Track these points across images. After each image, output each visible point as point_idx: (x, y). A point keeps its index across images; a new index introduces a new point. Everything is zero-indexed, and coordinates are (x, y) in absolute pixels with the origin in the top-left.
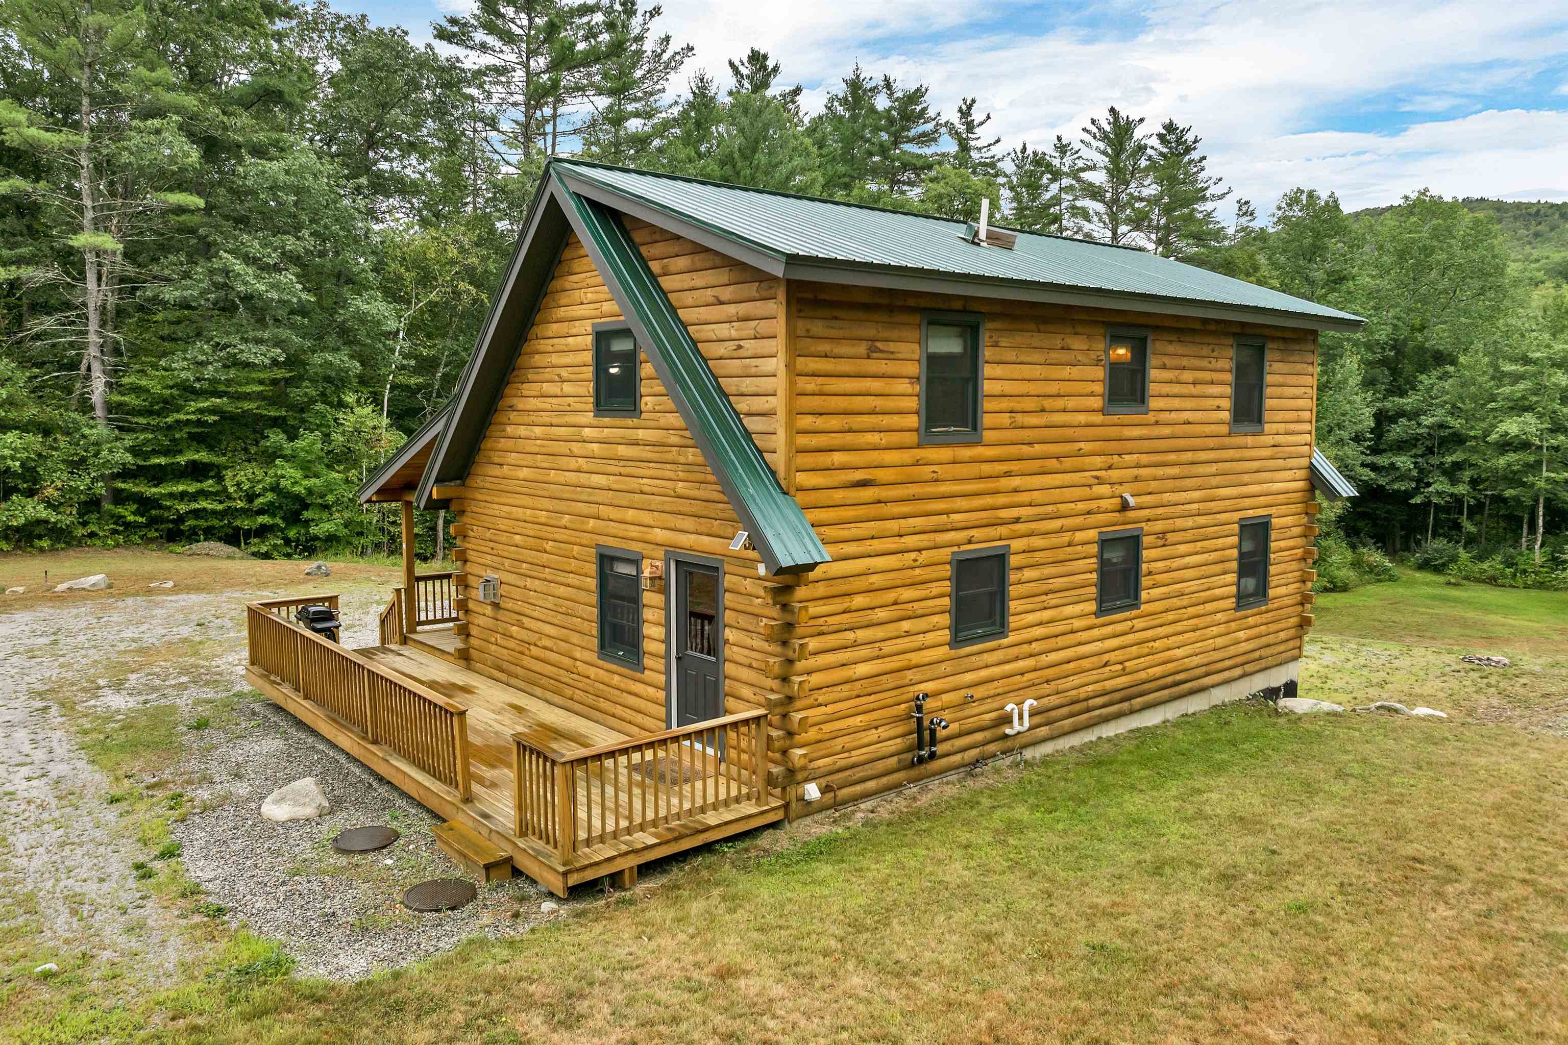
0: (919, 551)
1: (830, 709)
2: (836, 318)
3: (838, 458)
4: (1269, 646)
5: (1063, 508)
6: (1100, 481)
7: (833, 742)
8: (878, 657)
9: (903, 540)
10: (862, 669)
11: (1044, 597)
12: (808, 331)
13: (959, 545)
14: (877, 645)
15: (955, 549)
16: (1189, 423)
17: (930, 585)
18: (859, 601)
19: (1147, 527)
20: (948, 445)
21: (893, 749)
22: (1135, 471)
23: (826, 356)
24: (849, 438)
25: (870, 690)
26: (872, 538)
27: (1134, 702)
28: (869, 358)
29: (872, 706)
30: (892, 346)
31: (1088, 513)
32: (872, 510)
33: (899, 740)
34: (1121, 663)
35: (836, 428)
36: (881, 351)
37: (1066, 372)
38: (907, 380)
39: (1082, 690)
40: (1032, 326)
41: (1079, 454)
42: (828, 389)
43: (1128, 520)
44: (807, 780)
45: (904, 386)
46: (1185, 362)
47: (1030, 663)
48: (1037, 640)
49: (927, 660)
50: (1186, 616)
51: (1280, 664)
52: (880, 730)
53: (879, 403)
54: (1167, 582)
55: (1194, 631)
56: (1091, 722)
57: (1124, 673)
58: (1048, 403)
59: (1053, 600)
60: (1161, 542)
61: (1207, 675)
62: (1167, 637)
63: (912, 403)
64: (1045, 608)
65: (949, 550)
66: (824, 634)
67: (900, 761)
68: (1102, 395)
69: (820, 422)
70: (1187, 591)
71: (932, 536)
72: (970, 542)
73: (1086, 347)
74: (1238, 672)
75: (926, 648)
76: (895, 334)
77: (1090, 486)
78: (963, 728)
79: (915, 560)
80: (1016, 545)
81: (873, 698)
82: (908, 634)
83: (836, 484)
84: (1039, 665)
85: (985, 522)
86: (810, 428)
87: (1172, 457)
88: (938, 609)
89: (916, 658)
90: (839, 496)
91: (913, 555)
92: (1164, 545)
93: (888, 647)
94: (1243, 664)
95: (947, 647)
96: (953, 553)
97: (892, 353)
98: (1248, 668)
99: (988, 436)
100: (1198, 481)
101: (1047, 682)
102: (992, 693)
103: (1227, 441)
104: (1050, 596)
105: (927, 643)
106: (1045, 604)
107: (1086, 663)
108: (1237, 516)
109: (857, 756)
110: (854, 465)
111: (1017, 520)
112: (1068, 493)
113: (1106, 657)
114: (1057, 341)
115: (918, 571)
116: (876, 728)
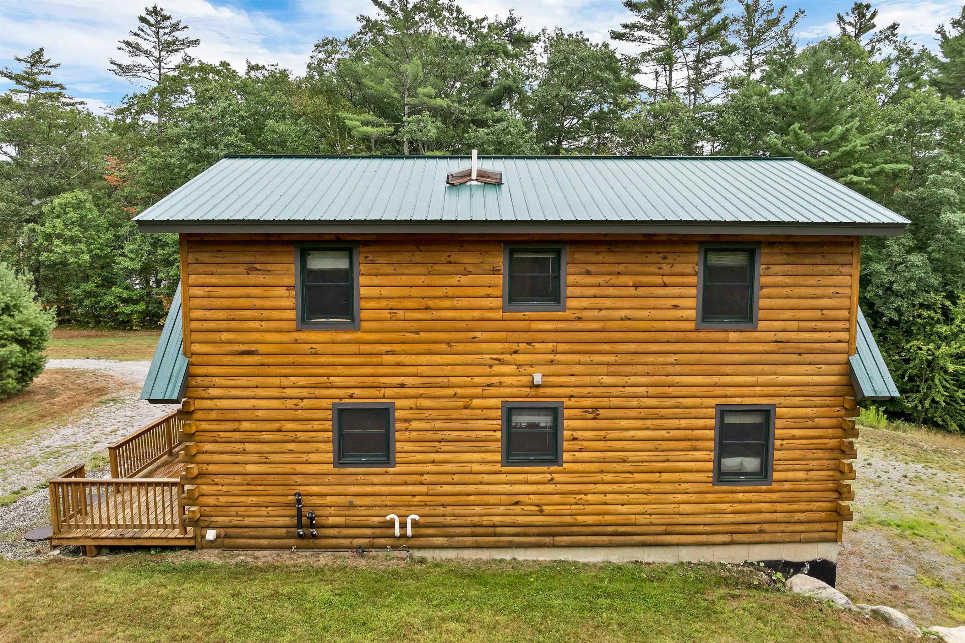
0: (302, 399)
1: (225, 488)
2: (220, 251)
3: (225, 336)
4: (776, 522)
5: (454, 380)
6: (502, 362)
7: (229, 509)
8: (265, 463)
9: (285, 390)
10: (250, 468)
11: (437, 444)
12: (197, 260)
13: (341, 399)
14: (266, 455)
15: (337, 401)
16: (629, 319)
17: (313, 422)
18: (246, 425)
19: (567, 402)
20: (327, 331)
21: (281, 523)
22: (551, 357)
23: (212, 274)
24: (234, 324)
25: (259, 483)
26: (257, 387)
27: (557, 538)
28: (249, 274)
29: (263, 493)
30: (269, 267)
31: (488, 386)
32: (256, 370)
33: (287, 519)
34: (538, 505)
35: (222, 318)
36: (258, 270)
37: (454, 280)
38: (285, 288)
39: (485, 518)
40: (413, 248)
41: (474, 340)
42: (213, 294)
43: (540, 394)
44: (208, 527)
45: (283, 292)
46: (621, 268)
47: (424, 489)
48: (428, 473)
49: (312, 471)
50: (631, 480)
51: (800, 542)
52: (269, 509)
53: (257, 302)
54: (602, 448)
55: (646, 494)
56: (498, 544)
57: (541, 512)
58: (431, 303)
59: (445, 447)
60: (592, 416)
61: (667, 533)
62: (605, 494)
63: (290, 303)
64: (437, 452)
65: (330, 401)
66: (218, 442)
67: (288, 532)
68: (502, 297)
69: (209, 314)
70: (631, 459)
71: (312, 390)
72: (351, 397)
73: (480, 261)
74: (726, 538)
75: (309, 463)
76: (271, 259)
77: (491, 366)
78: (348, 522)
79: (296, 405)
80: (399, 403)
81: (261, 488)
82: (291, 452)
83: (223, 352)
84: (431, 492)
85: (368, 384)
86: (202, 318)
87: (606, 347)
88: (321, 439)
89: (299, 468)
90: (226, 359)
91: (295, 401)
92: (594, 418)
93: (273, 458)
94: (732, 533)
95: (332, 466)
96: (333, 404)
97: (269, 271)
98: (736, 537)
99: (365, 325)
100: (646, 369)
101: (442, 505)
102: (379, 503)
103: (693, 335)
104: (442, 444)
105: (310, 460)
106: (437, 449)
107: (491, 499)
108: (714, 402)
109: (248, 521)
110: (239, 341)
111: (402, 386)
112: (459, 370)
113: (518, 498)
114: (443, 257)
115: (300, 412)
116: (267, 507)
